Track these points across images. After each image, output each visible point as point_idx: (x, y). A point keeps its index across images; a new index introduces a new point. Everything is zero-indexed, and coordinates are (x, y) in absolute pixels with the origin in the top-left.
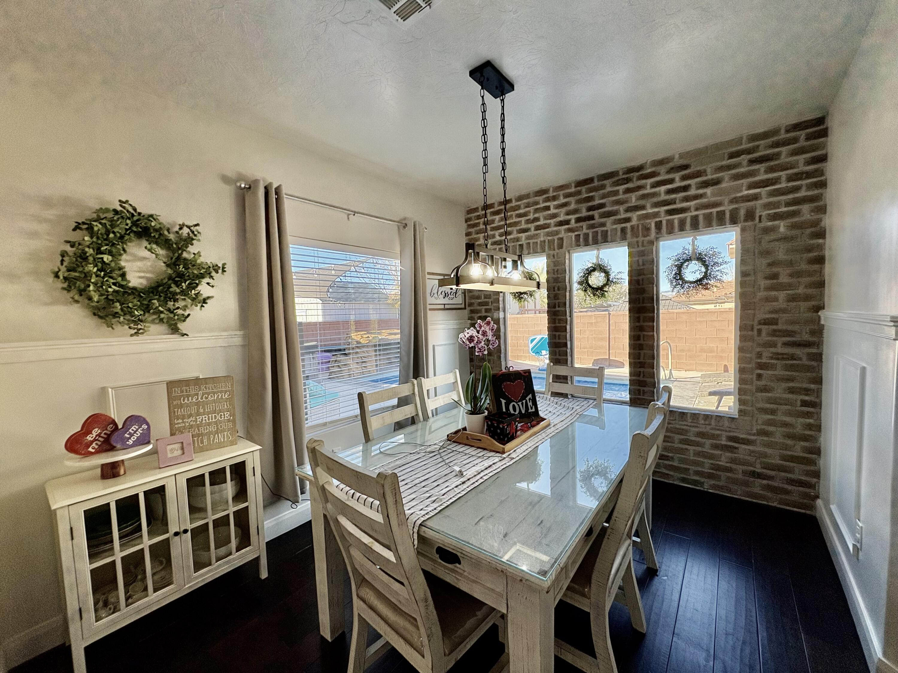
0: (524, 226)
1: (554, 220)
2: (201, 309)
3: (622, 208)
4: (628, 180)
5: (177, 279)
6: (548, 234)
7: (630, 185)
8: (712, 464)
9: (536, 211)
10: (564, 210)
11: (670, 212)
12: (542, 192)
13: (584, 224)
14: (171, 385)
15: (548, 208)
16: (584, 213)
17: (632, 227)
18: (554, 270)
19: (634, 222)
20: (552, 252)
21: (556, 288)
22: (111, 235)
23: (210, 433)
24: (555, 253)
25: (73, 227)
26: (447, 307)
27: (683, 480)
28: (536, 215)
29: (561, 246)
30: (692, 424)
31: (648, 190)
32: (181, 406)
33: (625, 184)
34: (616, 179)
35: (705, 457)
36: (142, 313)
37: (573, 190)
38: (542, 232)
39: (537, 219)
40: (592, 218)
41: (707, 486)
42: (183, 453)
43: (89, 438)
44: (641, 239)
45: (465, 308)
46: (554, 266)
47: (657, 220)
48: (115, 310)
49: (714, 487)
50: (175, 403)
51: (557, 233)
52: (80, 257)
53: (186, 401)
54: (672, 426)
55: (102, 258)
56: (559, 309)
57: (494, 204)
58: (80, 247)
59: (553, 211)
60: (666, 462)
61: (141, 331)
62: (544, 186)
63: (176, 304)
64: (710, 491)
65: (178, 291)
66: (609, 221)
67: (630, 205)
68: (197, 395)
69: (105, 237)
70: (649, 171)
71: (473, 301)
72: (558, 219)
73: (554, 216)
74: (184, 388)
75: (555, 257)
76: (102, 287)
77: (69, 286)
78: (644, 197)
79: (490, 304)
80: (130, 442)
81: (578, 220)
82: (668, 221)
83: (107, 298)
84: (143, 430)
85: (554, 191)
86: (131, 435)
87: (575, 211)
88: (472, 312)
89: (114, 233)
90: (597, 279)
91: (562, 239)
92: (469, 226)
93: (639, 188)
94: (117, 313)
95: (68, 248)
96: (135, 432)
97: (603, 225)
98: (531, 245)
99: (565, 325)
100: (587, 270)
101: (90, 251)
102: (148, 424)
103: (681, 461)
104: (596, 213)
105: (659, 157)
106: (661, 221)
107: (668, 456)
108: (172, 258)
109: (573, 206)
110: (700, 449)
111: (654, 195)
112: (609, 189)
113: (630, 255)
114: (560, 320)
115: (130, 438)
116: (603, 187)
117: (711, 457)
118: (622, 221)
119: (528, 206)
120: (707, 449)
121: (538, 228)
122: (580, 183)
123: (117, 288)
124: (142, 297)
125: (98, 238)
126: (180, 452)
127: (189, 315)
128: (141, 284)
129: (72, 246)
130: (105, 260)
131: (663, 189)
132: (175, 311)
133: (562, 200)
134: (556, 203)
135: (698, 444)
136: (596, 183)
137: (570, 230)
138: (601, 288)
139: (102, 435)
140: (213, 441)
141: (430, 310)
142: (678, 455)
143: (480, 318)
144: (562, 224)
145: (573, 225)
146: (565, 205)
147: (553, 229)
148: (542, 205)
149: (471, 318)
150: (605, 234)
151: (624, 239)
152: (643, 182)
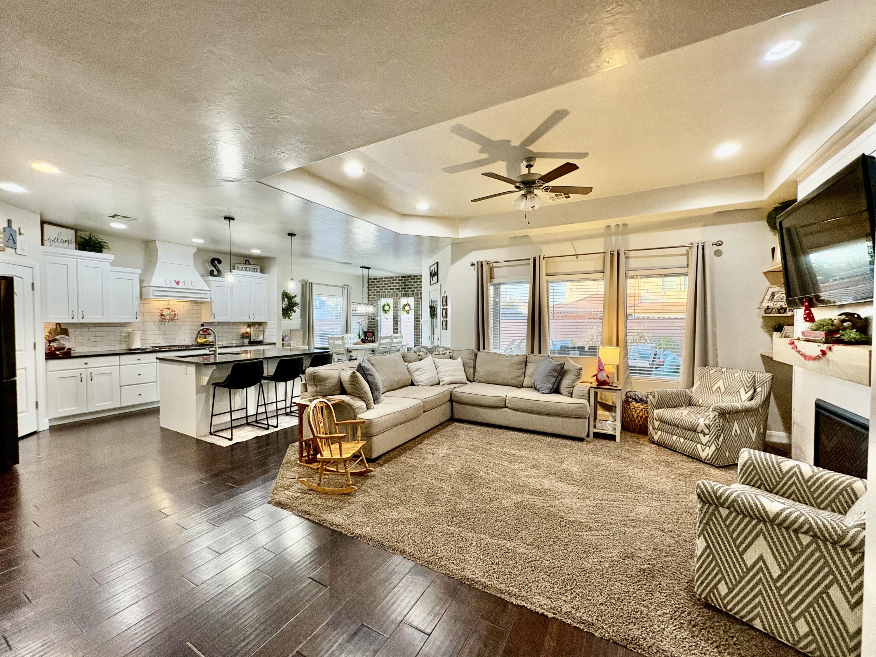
0: (387, 288)
3: (413, 287)
4: (414, 279)
5: (291, 306)
12: (392, 277)
13: (404, 290)
14: (291, 331)
16: (403, 287)
18: (395, 304)
19: (416, 292)
20: (394, 298)
21: (395, 310)
29: (397, 296)
37: (400, 278)
38: (392, 291)
39: (390, 286)
40: (405, 288)
42: (295, 344)
45: (366, 315)
46: (395, 302)
51: (396, 292)
56: (396, 317)
57: (377, 278)
59: (395, 284)
61: (287, 318)
63: (290, 312)
65: (291, 309)
66: (410, 290)
73: (395, 286)
79: (375, 315)
85: (395, 278)
87: (401, 286)
90: (407, 308)
91: (397, 294)
92: (369, 285)
97: (408, 291)
98: (389, 294)
99: (398, 322)
100: (404, 305)
104: (406, 287)
109: (400, 284)
112: (410, 280)
113: (415, 301)
114: (396, 320)
116: (408, 280)
119: (388, 281)
121: (391, 289)
122: (402, 277)
127: (293, 314)
133: (397, 281)
136: (406, 278)
137: (399, 291)
138: (408, 311)
141: (352, 315)
143: (372, 319)
144: (397, 289)
145: (400, 290)
146: (398, 283)
147: (395, 290)
148: (392, 282)
149: (369, 319)
150: (409, 294)
151: (413, 296)
152: (417, 280)
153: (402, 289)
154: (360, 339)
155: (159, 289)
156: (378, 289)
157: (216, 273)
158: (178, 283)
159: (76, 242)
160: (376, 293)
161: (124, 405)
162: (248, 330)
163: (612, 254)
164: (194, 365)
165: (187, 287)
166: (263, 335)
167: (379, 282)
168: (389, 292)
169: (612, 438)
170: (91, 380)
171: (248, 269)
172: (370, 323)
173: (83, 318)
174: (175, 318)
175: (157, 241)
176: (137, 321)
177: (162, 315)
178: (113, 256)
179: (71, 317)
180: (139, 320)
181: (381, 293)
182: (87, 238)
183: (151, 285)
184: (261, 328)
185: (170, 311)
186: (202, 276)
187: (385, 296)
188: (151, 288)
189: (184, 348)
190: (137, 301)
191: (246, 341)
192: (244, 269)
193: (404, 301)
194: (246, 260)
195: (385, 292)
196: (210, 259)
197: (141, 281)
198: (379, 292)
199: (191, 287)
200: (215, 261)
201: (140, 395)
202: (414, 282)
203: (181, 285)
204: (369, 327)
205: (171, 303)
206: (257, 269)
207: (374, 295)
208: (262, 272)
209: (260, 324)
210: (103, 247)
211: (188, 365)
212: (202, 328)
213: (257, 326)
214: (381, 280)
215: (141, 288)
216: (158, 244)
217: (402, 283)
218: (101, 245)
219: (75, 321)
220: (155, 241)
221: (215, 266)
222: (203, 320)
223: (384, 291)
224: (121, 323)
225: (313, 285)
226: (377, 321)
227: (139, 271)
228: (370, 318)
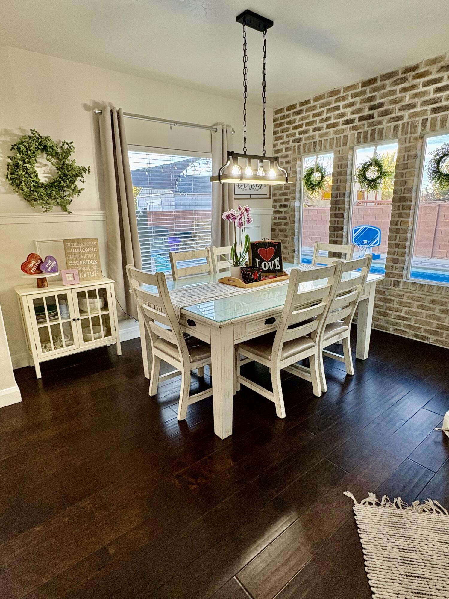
0: (318, 125)
1: (343, 119)
2: (78, 197)
4: (404, 80)
5: (64, 178)
6: (336, 132)
7: (406, 85)
8: (438, 324)
9: (329, 110)
10: (350, 109)
11: (435, 110)
12: (335, 92)
13: (365, 123)
14: (65, 241)
15: (338, 108)
16: (366, 113)
17: (403, 125)
18: (338, 164)
20: (338, 149)
21: (339, 181)
22: (29, 152)
23: (87, 271)
24: (341, 149)
25: (11, 148)
26: (252, 196)
27: (415, 336)
28: (329, 115)
29: (345, 143)
30: (428, 294)
31: (421, 89)
32: (71, 254)
33: (402, 83)
34: (396, 78)
35: (434, 319)
36: (48, 198)
37: (359, 90)
38: (332, 130)
39: (328, 119)
41: (432, 340)
42: (74, 279)
43: (31, 265)
44: (409, 135)
45: (269, 198)
46: (339, 161)
47: (424, 117)
48: (35, 197)
49: (437, 341)
50: (68, 252)
51: (344, 130)
52: (16, 166)
53: (74, 251)
54: (413, 295)
55: (26, 166)
56: (340, 199)
57: (296, 104)
58: (15, 160)
59: (342, 110)
60: (405, 322)
61: (48, 209)
62: (336, 87)
63: (64, 193)
64: (433, 344)
65: (65, 185)
66: (385, 119)
67: (404, 104)
68: (79, 248)
69: (26, 153)
70: (423, 70)
71: (276, 192)
72: (345, 118)
73: (342, 115)
74: (72, 244)
75: (341, 153)
76: (28, 183)
77: (12, 183)
78: (416, 95)
79: (289, 194)
80: (49, 270)
81: (361, 119)
82: (432, 118)
83: (30, 190)
84: (54, 264)
85: (344, 92)
86: (49, 266)
87: (360, 110)
88: (275, 201)
89: (30, 150)
90: (372, 174)
91: (346, 137)
92: (276, 126)
93: (413, 87)
94: (35, 198)
95: (10, 161)
96: (51, 265)
97: (380, 123)
98: (323, 141)
99: (343, 212)
100: (365, 164)
101: (20, 162)
102: (56, 261)
103: (416, 321)
104: (376, 112)
105: (432, 56)
106: (427, 119)
107: (407, 318)
108: (60, 164)
109: (358, 106)
110: (431, 313)
111: (424, 94)
112: (389, 88)
113: (400, 151)
114: (339, 208)
115: (48, 268)
116: (384, 87)
117: (438, 319)
118: (397, 119)
119: (323, 106)
120: (436, 313)
121: (328, 127)
122: (365, 84)
123: (35, 184)
124: (47, 189)
125: (23, 154)
126: (72, 279)
127: (72, 200)
128: (46, 181)
129: (11, 160)
130: (28, 167)
131: (432, 88)
132: (64, 198)
133: (350, 100)
134: (345, 102)
135: (430, 309)
137: (353, 128)
138: (374, 181)
139: (36, 265)
140: (89, 275)
141: (235, 199)
142: (415, 317)
143: (281, 206)
144: (347, 122)
145: (357, 123)
146: (352, 104)
147: (340, 127)
148: (334, 105)
149: (274, 206)
150: (381, 131)
151: (395, 136)
152: (417, 81)
154: (238, 269)
156: (297, 131)
160: (291, 144)
167: (298, 113)
168: (325, 134)
172: (277, 216)
181: (303, 142)
195: (313, 137)
198: (299, 140)
204: (275, 224)
214: (304, 107)
217: (363, 101)
223: (310, 133)
225: (125, 120)
226: (293, 210)
228: (278, 204)
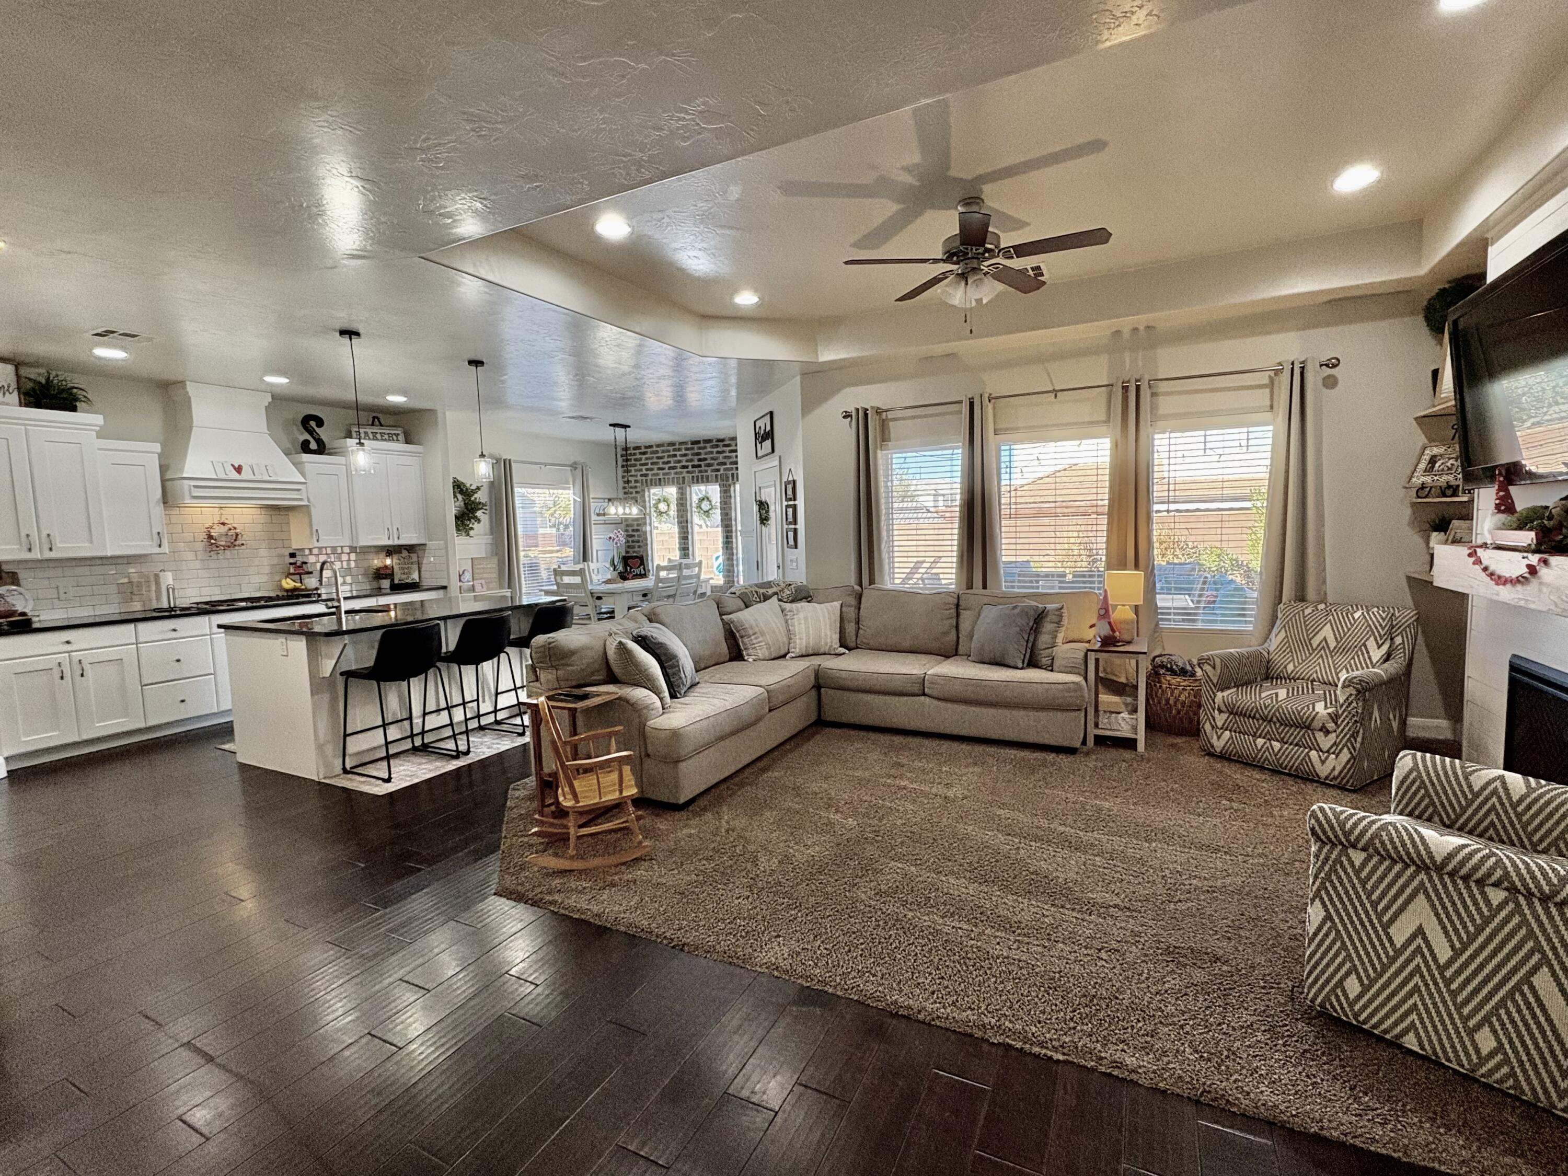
0: (661, 466)
3: (716, 462)
4: (717, 446)
6: (676, 473)
7: (719, 449)
9: (668, 456)
10: (684, 458)
12: (672, 444)
13: (697, 470)
14: (472, 559)
15: (675, 456)
16: (696, 463)
18: (680, 498)
20: (679, 486)
21: (682, 509)
24: (681, 486)
28: (669, 459)
29: (684, 483)
37: (689, 446)
38: (672, 471)
39: (669, 462)
40: (700, 466)
44: (724, 482)
46: (681, 495)
51: (682, 473)
56: (684, 524)
59: (679, 458)
61: (460, 535)
62: (672, 440)
66: (709, 469)
67: (719, 461)
72: (682, 464)
73: (679, 462)
75: (681, 489)
79: (640, 520)
85: (678, 445)
87: (691, 460)
88: (627, 526)
91: (684, 478)
92: (624, 461)
97: (706, 471)
98: (667, 479)
99: (688, 535)
100: (700, 499)
104: (702, 463)
109: (690, 457)
112: (709, 449)
113: (721, 492)
114: (685, 532)
116: (705, 448)
118: (715, 470)
119: (663, 452)
121: (670, 468)
122: (693, 443)
126: (480, 587)
133: (684, 452)
134: (681, 453)
136: (702, 445)
137: (688, 472)
138: (707, 512)
141: (594, 524)
143: (633, 530)
144: (684, 467)
145: (690, 469)
146: (685, 455)
147: (679, 470)
148: (672, 453)
149: (627, 531)
150: (707, 477)
151: (717, 481)
152: (725, 449)
153: (693, 466)
154: (616, 573)
155: (201, 483)
156: (644, 468)
157: (313, 445)
158: (239, 470)
159: (19, 389)
160: (639, 478)
161: (151, 723)
162: (388, 562)
163: (1125, 389)
164: (304, 639)
165: (258, 477)
166: (420, 572)
167: (644, 453)
168: (667, 474)
169: (1129, 744)
170: (82, 675)
171: (379, 436)
172: (630, 539)
173: (51, 549)
174: (237, 543)
175: (188, 383)
176: (158, 550)
177: (210, 537)
178: (101, 416)
179: (25, 548)
180: (166, 548)
181: (649, 477)
182: (43, 381)
183: (185, 475)
184: (414, 557)
185: (226, 527)
186: (287, 454)
187: (659, 483)
188: (185, 482)
189: (262, 603)
190: (158, 510)
191: (386, 584)
192: (371, 436)
193: (697, 491)
194: (374, 418)
195: (658, 474)
196: (300, 417)
197: (163, 469)
198: (646, 475)
199: (266, 478)
200: (310, 422)
201: (183, 701)
202: (718, 452)
203: (246, 474)
204: (629, 547)
205: (225, 511)
206: (398, 435)
207: (636, 481)
208: (408, 441)
209: (410, 548)
210: (77, 400)
211: (289, 637)
212: (292, 560)
213: (405, 553)
214: (649, 450)
215: (163, 482)
216: (190, 388)
217: (693, 454)
218: (71, 394)
219: (36, 555)
220: (182, 383)
221: (311, 432)
222: (295, 545)
223: (655, 471)
224: (128, 557)
225: (513, 464)
226: (645, 533)
227: (157, 447)
228: (630, 529)
